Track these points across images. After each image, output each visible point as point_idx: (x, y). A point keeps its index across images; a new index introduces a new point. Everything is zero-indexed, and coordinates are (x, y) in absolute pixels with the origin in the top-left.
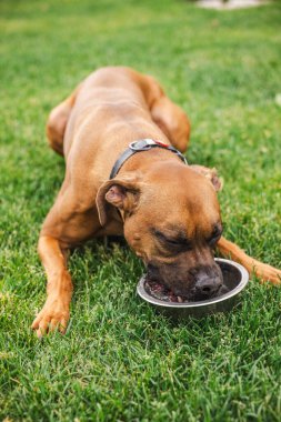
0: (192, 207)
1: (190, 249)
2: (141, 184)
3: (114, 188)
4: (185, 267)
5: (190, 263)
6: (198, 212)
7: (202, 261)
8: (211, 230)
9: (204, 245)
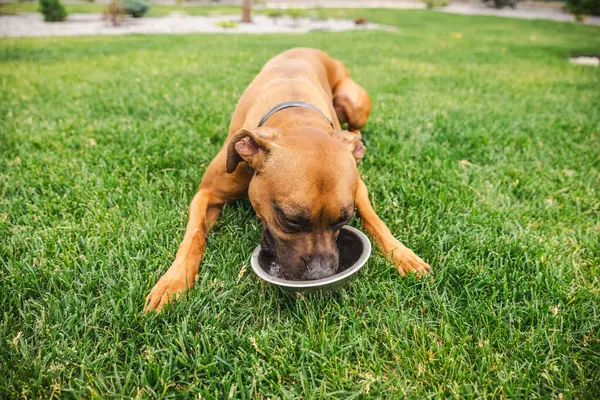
0: (323, 185)
1: (309, 231)
2: (272, 145)
3: (246, 139)
4: (299, 250)
5: (305, 248)
6: (328, 191)
7: (321, 248)
8: (339, 214)
9: (328, 229)
